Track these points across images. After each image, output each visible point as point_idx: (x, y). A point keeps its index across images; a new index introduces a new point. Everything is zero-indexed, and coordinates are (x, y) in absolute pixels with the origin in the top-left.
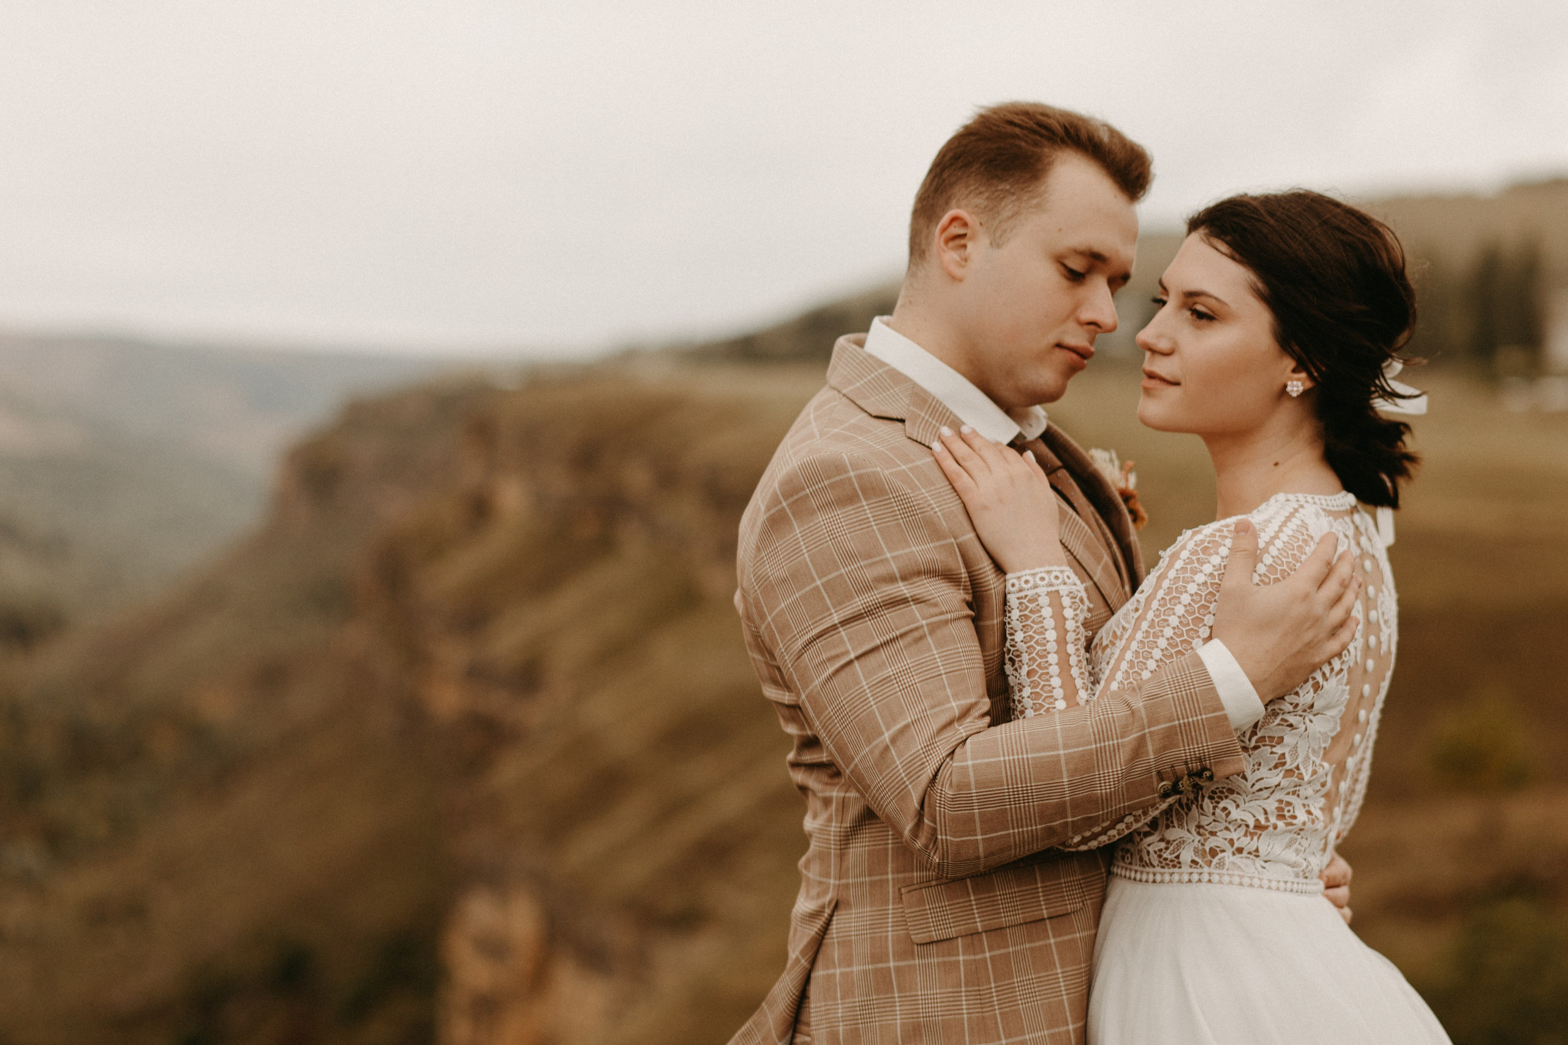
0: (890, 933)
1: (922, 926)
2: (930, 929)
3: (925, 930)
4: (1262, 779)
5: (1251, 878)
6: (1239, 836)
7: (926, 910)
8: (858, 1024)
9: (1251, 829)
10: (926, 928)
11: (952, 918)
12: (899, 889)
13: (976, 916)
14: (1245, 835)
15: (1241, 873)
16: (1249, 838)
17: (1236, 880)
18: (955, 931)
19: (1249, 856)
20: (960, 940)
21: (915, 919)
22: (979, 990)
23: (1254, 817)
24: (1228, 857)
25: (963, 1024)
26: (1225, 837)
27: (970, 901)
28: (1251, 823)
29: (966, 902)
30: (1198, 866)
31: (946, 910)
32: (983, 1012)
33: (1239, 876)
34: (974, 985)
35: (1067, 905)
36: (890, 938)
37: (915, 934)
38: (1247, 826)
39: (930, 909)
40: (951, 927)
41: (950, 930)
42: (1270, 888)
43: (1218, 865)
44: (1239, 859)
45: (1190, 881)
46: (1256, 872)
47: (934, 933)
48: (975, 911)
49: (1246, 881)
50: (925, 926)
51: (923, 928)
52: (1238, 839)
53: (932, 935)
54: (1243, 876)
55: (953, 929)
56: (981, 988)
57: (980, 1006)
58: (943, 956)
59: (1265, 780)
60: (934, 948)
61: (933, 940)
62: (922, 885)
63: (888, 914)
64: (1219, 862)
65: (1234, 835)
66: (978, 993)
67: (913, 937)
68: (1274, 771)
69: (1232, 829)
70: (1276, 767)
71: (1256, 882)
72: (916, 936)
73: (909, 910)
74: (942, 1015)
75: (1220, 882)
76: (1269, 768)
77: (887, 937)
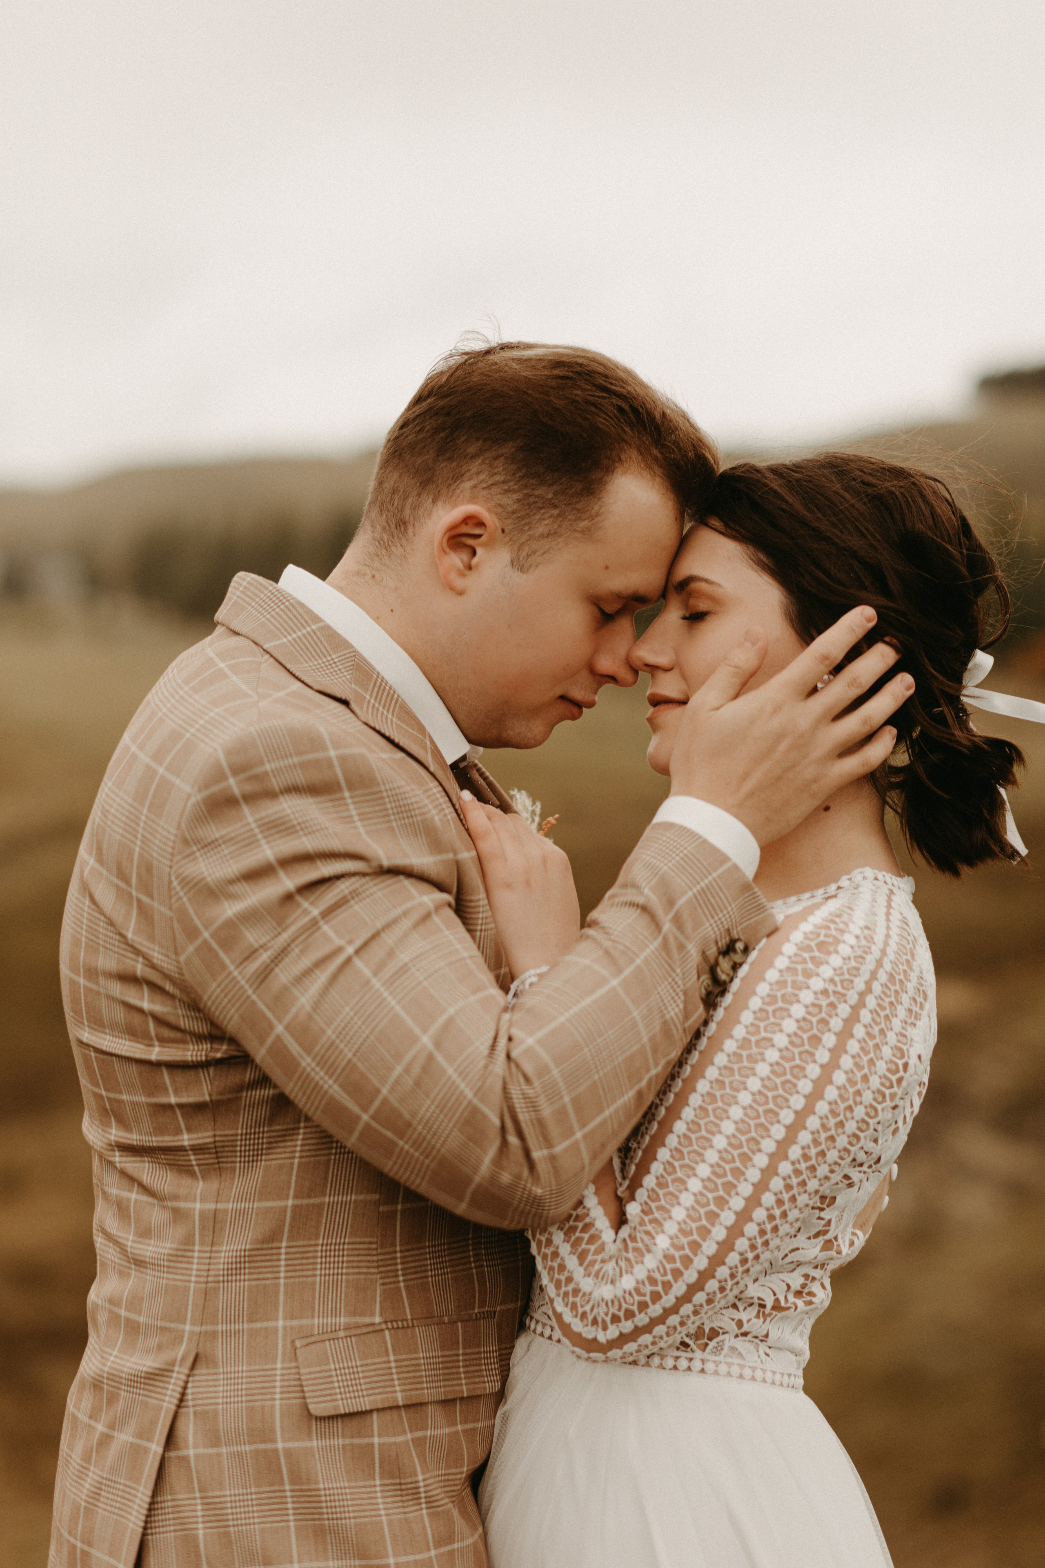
0: (278, 1402)
1: (324, 1393)
2: (335, 1397)
3: (328, 1398)
4: (798, 1249)
5: (754, 1369)
6: (749, 1317)
7: (330, 1370)
8: (229, 1526)
9: (768, 1310)
10: (330, 1395)
11: (366, 1383)
12: (293, 1342)
13: (396, 1382)
14: (758, 1316)
15: (742, 1362)
16: (762, 1319)
17: (735, 1370)
18: (369, 1401)
19: (754, 1340)
20: (375, 1415)
21: (315, 1382)
22: (400, 1484)
23: (775, 1294)
24: (729, 1341)
25: (382, 1529)
26: (733, 1317)
27: (389, 1362)
28: (769, 1303)
29: (384, 1362)
30: (689, 1349)
31: (358, 1372)
32: (405, 1513)
33: (739, 1365)
34: (392, 1477)
35: (484, 1382)
36: (277, 1408)
37: (314, 1403)
38: (763, 1306)
39: (336, 1370)
40: (363, 1396)
41: (362, 1399)
42: (773, 1383)
43: (715, 1350)
44: (741, 1343)
45: (675, 1368)
46: (759, 1361)
47: (340, 1402)
48: (395, 1377)
49: (747, 1372)
50: (328, 1392)
51: (326, 1395)
52: (749, 1321)
53: (338, 1406)
54: (744, 1366)
55: (366, 1399)
56: (403, 1481)
57: (400, 1504)
58: (352, 1437)
59: (801, 1251)
60: (339, 1424)
61: (338, 1412)
62: (325, 1337)
63: (275, 1375)
64: (716, 1345)
65: (744, 1316)
66: (398, 1487)
67: (311, 1407)
68: (813, 1240)
69: (741, 1308)
70: (816, 1236)
71: (759, 1374)
72: (317, 1406)
73: (307, 1370)
74: (355, 1518)
75: (716, 1373)
76: (807, 1236)
77: (273, 1406)
